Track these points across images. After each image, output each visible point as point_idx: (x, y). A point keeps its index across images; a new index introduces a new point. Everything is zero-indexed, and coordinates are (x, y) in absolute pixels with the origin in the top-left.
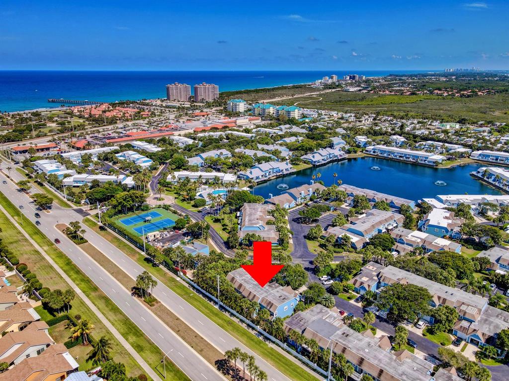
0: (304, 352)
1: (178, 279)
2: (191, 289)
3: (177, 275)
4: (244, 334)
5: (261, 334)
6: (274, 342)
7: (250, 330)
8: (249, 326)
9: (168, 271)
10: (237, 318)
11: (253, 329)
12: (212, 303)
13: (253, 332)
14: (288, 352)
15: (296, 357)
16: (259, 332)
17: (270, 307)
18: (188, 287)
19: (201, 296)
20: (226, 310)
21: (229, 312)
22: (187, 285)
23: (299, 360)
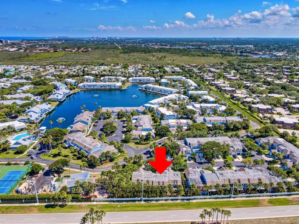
0: (212, 193)
1: (95, 203)
2: (113, 203)
3: (91, 201)
4: (177, 205)
5: (183, 200)
6: (194, 199)
7: (176, 202)
8: (172, 200)
9: (79, 203)
10: (162, 200)
11: (177, 200)
12: (137, 202)
13: (179, 201)
14: (205, 199)
15: (210, 198)
16: (181, 199)
17: (177, 183)
18: (109, 204)
19: (124, 203)
20: (151, 201)
21: (153, 200)
22: (107, 203)
23: (213, 198)
